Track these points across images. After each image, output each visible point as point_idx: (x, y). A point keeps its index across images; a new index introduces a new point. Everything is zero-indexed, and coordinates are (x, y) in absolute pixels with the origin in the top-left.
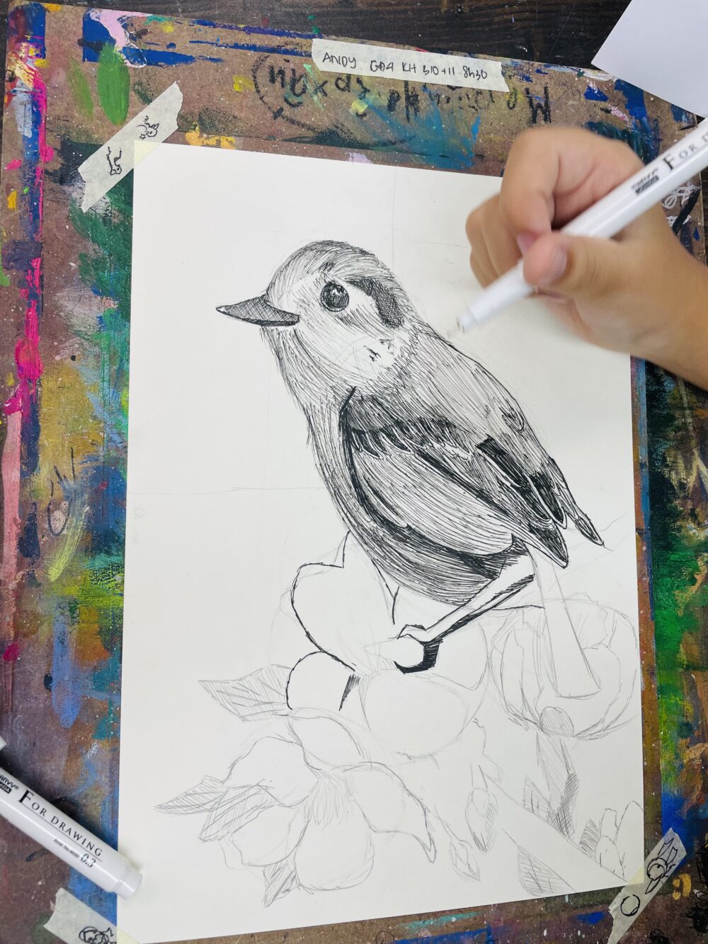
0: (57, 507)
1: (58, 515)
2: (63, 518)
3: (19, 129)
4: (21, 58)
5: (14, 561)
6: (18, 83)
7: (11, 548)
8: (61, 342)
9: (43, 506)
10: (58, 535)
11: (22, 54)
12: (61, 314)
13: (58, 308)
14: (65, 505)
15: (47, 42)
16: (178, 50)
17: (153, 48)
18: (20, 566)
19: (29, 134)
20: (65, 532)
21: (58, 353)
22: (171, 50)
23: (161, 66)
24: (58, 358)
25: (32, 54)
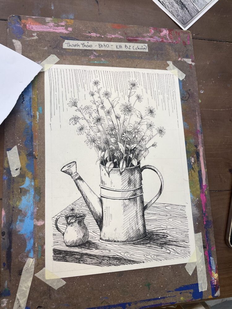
0: (193, 163)
1: (193, 161)
3: (213, 259)
4: (215, 279)
5: (200, 151)
6: (215, 272)
7: (201, 154)
9: (196, 163)
10: (193, 157)
11: (216, 281)
12: (198, 210)
13: (199, 212)
14: (192, 164)
15: (210, 286)
16: (179, 292)
17: (185, 291)
18: (199, 150)
19: (211, 258)
20: (191, 157)
21: (198, 200)
22: (181, 292)
23: (183, 286)
24: (198, 199)
25: (213, 281)
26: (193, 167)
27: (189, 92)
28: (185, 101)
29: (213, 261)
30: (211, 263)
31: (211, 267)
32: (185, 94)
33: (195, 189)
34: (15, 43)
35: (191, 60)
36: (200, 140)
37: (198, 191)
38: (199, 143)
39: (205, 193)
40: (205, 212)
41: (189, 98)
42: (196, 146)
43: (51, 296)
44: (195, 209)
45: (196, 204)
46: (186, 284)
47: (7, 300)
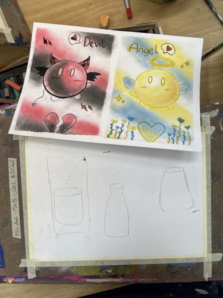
1: (108, 271)
2: (109, 270)
4: (7, 281)
5: (118, 280)
6: (13, 281)
7: (116, 280)
8: (70, 272)
9: (107, 274)
10: (113, 271)
11: (6, 281)
13: (63, 272)
14: (106, 270)
15: (2, 276)
18: (119, 278)
19: (24, 279)
20: (112, 270)
21: (73, 273)
24: (74, 272)
25: (6, 279)
26: (103, 271)
27: (177, 273)
28: (168, 269)
29: (22, 281)
30: (20, 279)
31: (17, 278)
32: (175, 269)
33: (83, 271)
34: (215, 111)
35: (211, 277)
36: (128, 280)
37: (81, 273)
38: (126, 278)
39: (79, 280)
40: (63, 278)
41: (171, 272)
42: (123, 276)
43: (4, 145)
44: (65, 269)
45: (69, 270)
46: (5, 255)
47: (4, 114)
